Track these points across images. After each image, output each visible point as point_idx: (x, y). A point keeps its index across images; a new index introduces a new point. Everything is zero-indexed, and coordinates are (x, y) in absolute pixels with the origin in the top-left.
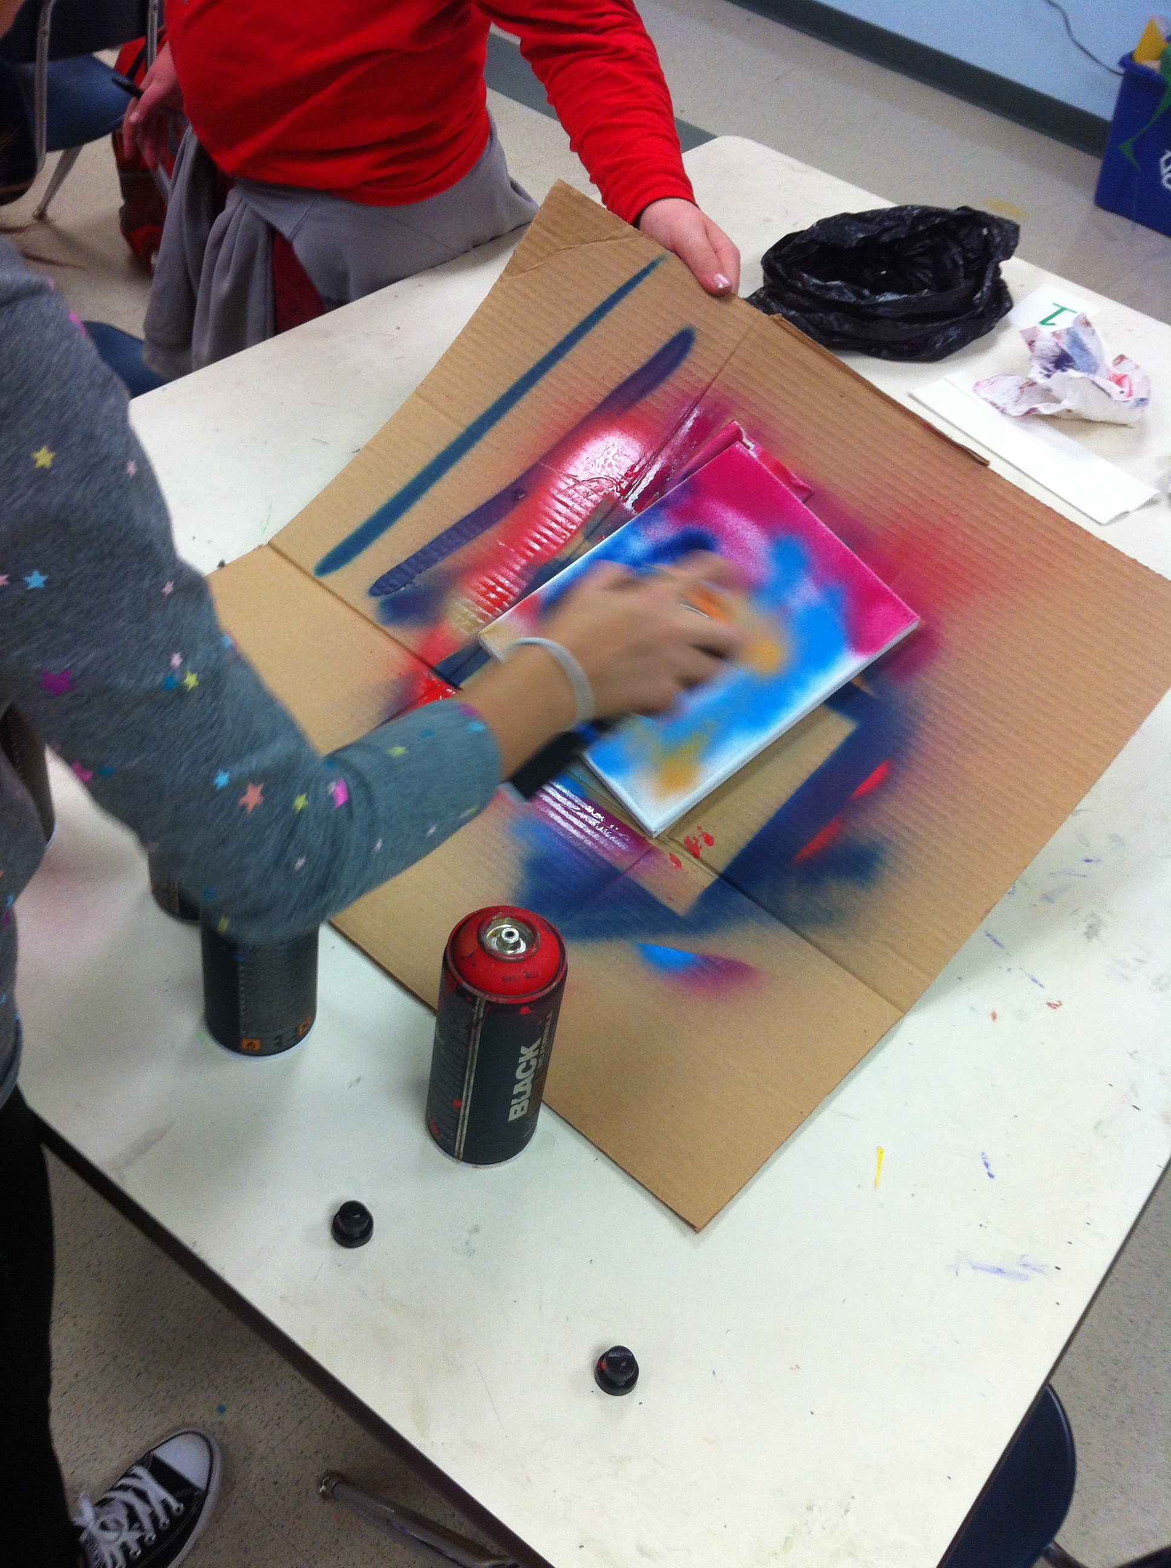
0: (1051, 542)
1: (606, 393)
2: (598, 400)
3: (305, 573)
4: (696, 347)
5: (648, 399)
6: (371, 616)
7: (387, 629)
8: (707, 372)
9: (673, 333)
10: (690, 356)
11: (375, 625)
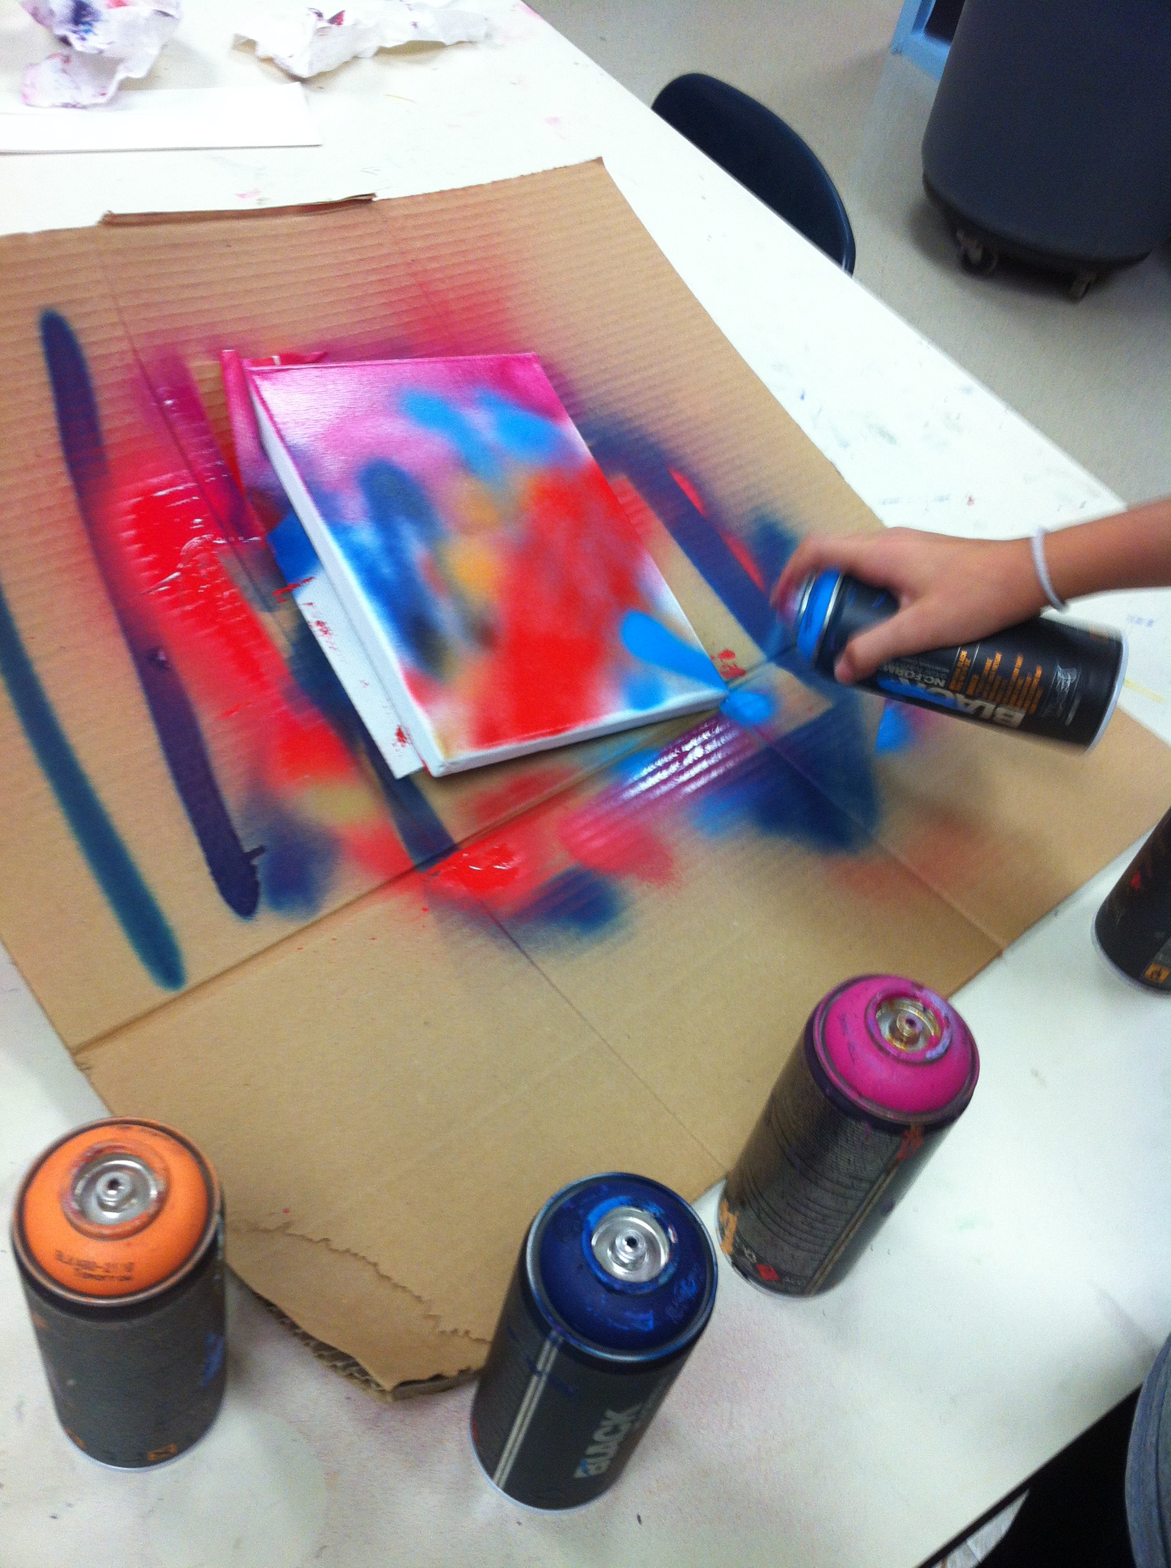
0: (476, 216)
1: (62, 468)
2: (65, 482)
3: (164, 1006)
4: (76, 325)
5: (106, 426)
6: (292, 928)
7: (325, 911)
8: (119, 339)
9: (36, 333)
10: (83, 340)
11: (313, 924)
